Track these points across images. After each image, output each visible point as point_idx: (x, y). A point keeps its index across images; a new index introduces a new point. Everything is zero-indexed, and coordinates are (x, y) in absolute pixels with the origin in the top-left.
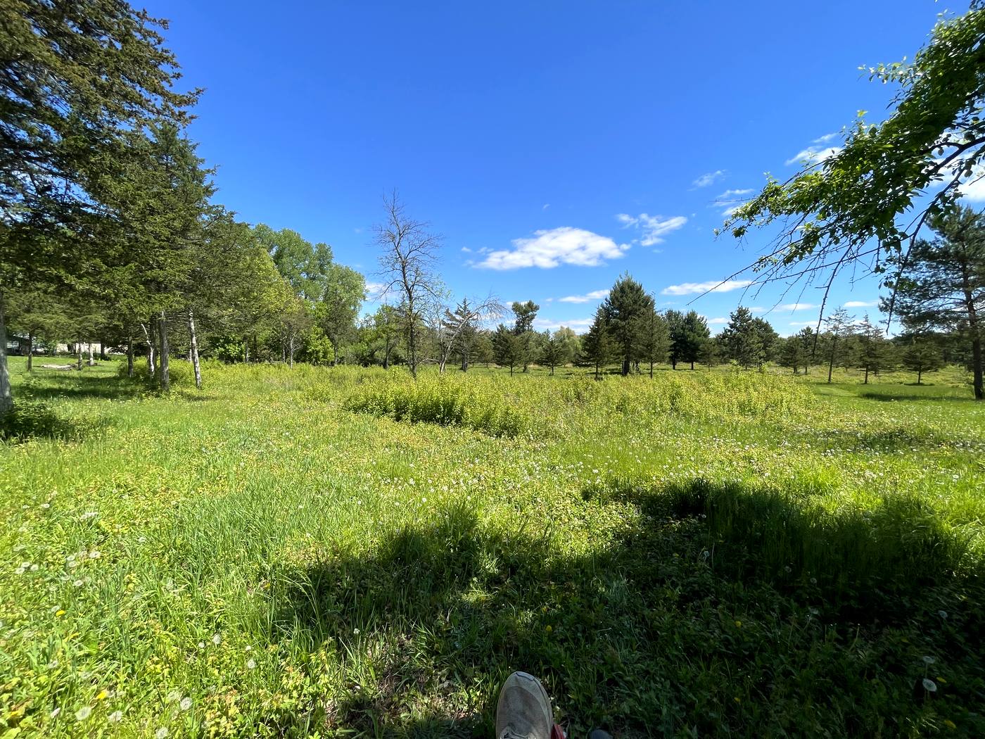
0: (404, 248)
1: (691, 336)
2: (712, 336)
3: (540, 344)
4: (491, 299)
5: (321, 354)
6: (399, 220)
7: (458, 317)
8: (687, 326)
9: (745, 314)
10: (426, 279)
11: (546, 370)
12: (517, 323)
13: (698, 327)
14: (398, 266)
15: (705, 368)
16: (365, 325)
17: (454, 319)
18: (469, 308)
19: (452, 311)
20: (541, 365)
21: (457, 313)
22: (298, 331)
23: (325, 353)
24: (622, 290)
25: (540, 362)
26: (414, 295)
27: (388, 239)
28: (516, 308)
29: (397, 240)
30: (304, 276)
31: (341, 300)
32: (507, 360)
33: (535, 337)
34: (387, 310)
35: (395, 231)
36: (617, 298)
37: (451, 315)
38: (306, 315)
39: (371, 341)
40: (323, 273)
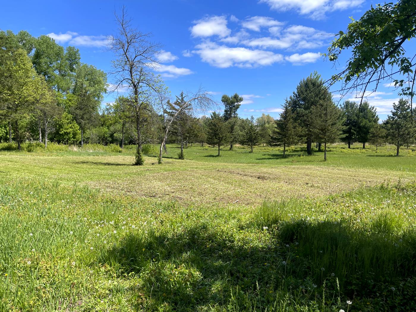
0: (131, 54)
1: (364, 122)
2: (380, 122)
3: (244, 128)
4: (201, 93)
5: (71, 135)
6: (127, 31)
7: (177, 107)
8: (361, 114)
9: (405, 104)
10: (149, 78)
11: (247, 149)
12: (225, 111)
13: (369, 115)
14: (127, 67)
15: (374, 147)
16: (106, 113)
17: (174, 108)
18: (185, 99)
19: (172, 102)
20: (243, 144)
21: (175, 103)
22: (52, 116)
23: (75, 135)
24: (306, 85)
25: (242, 143)
26: (140, 90)
27: (118, 46)
28: (225, 100)
29: (126, 47)
30: (57, 73)
31: (86, 92)
32: (216, 141)
33: (239, 122)
34: (122, 100)
35: (124, 40)
36: (302, 92)
37: (171, 105)
38: (58, 104)
39: (111, 125)
40: (71, 71)
